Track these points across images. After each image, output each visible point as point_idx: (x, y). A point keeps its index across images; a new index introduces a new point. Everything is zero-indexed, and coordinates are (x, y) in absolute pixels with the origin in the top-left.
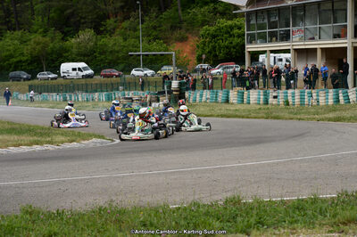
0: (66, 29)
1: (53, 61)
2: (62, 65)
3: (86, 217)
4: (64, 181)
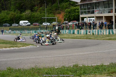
1: (17, 20)
2: (20, 21)
3: (28, 71)
4: (21, 59)
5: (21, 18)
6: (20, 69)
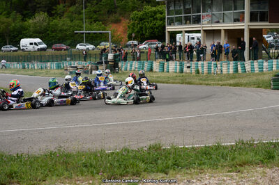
0: (25, 12)
1: (15, 37)
2: (22, 40)
3: (40, 160)
4: (22, 131)
5: (25, 32)
6: (20, 155)
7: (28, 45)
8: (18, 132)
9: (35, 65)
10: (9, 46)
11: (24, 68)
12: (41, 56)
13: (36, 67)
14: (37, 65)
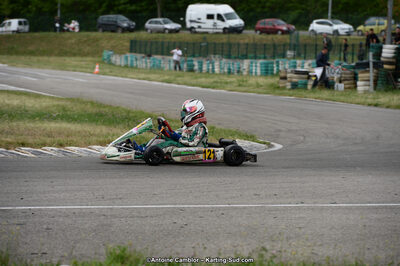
2: (190, 7)
7: (204, 19)
8: (173, 212)
9: (217, 64)
10: (160, 20)
11: (191, 70)
12: (230, 45)
13: (217, 70)
14: (219, 64)
